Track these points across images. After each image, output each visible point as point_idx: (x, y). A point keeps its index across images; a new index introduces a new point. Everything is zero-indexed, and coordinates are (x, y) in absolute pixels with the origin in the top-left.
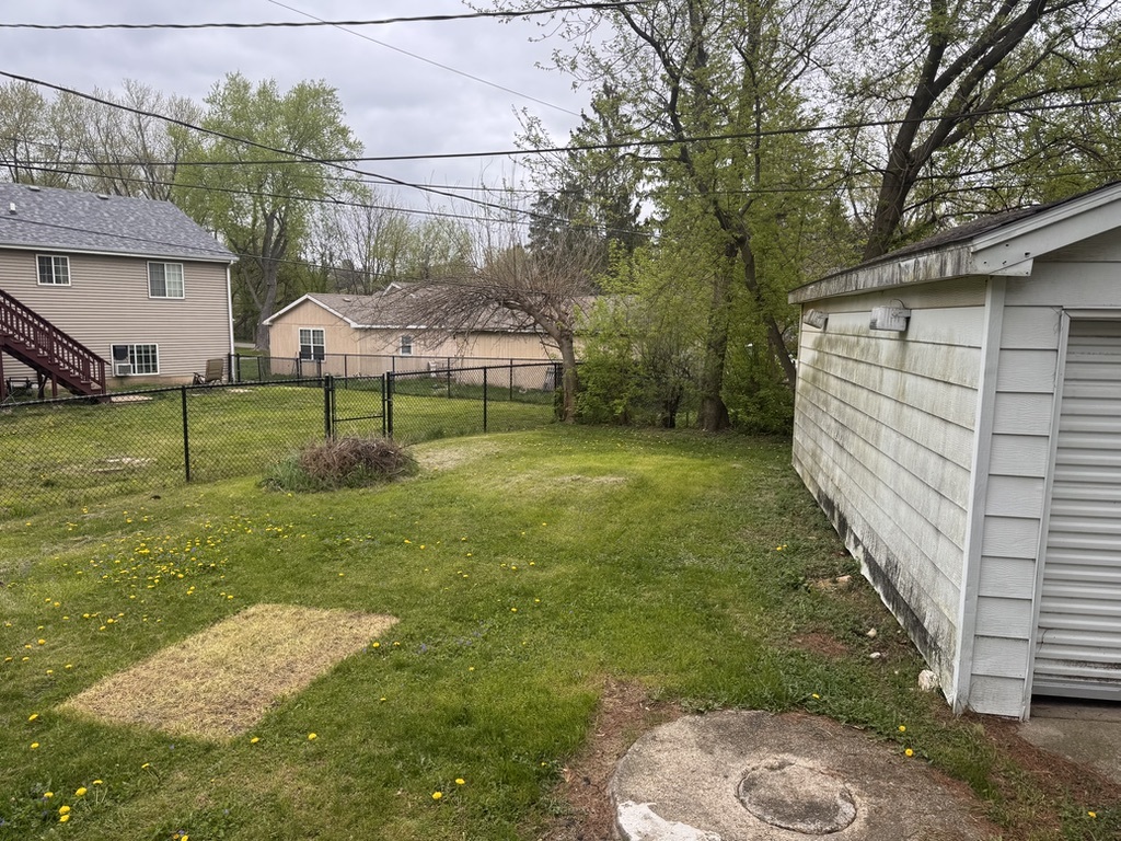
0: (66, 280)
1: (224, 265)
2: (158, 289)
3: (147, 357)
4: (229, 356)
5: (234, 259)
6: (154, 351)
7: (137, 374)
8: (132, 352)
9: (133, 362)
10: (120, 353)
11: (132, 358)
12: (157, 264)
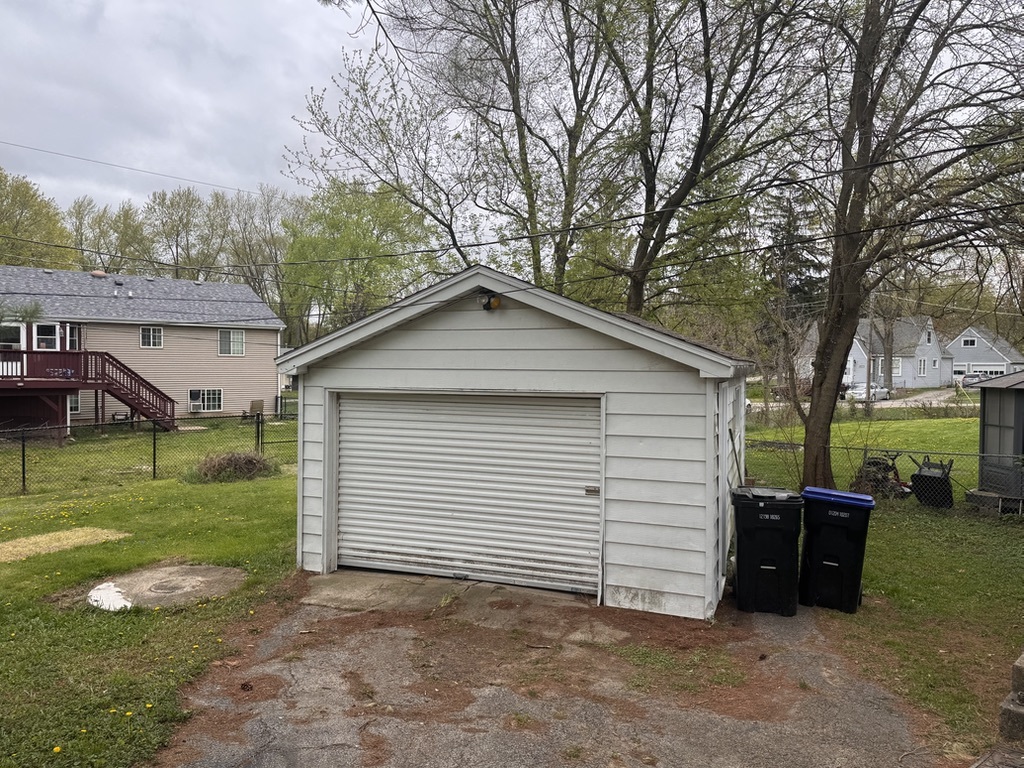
0: (160, 344)
1: (276, 331)
2: (225, 348)
3: (215, 397)
4: (277, 398)
5: (282, 326)
6: (220, 394)
7: (206, 411)
8: (203, 394)
9: (203, 402)
10: (194, 395)
11: (203, 399)
12: (225, 332)
